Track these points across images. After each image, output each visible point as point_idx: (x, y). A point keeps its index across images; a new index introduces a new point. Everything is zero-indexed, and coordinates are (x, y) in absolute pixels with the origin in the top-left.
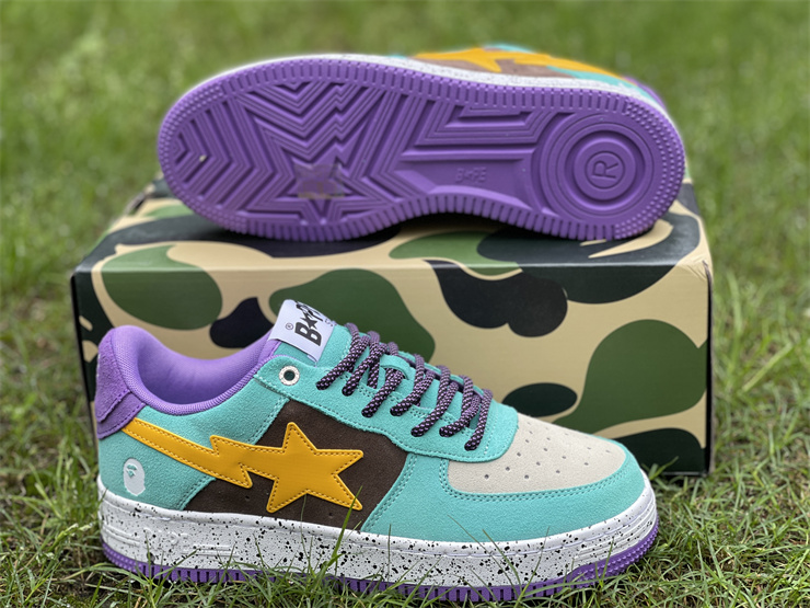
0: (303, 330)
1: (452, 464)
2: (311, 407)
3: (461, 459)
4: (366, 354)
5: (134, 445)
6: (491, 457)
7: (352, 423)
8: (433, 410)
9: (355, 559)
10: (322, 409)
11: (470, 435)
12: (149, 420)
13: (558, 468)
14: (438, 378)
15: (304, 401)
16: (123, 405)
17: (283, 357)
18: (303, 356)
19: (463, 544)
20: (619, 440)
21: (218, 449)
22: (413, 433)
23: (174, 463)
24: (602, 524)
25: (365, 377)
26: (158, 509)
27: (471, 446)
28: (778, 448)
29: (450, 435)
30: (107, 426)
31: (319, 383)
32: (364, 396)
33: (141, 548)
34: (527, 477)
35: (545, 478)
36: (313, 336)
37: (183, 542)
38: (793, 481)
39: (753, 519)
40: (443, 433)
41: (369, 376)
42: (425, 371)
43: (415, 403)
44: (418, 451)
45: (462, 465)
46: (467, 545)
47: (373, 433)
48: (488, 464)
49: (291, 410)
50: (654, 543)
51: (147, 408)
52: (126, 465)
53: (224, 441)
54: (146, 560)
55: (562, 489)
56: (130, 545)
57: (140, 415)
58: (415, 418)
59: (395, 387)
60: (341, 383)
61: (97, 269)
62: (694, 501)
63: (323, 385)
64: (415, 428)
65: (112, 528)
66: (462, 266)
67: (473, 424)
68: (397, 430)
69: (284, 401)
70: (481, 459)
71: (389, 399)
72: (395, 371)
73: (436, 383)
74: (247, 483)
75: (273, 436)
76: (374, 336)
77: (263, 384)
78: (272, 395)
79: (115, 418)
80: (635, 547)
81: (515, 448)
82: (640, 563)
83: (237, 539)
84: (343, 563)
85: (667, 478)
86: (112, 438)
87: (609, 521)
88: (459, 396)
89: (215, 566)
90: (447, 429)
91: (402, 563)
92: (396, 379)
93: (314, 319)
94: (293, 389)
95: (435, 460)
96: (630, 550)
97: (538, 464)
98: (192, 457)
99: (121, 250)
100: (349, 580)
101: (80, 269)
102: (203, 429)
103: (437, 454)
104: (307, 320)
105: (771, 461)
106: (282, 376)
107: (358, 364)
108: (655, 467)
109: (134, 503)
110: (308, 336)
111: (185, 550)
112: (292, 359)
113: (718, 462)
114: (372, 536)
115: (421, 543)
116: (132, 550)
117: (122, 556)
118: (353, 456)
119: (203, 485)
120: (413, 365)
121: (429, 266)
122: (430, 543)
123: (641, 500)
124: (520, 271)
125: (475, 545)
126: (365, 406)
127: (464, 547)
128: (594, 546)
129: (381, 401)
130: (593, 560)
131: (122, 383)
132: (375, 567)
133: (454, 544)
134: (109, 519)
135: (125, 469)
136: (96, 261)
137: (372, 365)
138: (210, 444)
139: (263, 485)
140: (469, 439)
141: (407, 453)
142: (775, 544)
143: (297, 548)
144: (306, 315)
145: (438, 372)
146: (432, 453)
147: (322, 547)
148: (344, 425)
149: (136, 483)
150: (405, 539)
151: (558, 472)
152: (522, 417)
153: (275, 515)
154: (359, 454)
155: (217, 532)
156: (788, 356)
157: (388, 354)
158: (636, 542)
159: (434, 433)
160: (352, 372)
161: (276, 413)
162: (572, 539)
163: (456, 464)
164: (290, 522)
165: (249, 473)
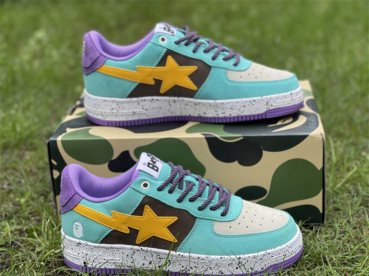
0: (150, 166)
1: (215, 222)
2: (155, 199)
3: (219, 220)
4: (178, 176)
5: (78, 216)
6: (232, 219)
7: (172, 205)
8: (207, 199)
9: (174, 264)
10: (160, 199)
11: (223, 209)
12: (84, 205)
13: (261, 223)
14: (208, 185)
15: (152, 196)
16: (73, 198)
17: (143, 178)
18: (151, 177)
19: (221, 257)
20: (286, 210)
21: (115, 217)
22: (199, 209)
23: (95, 224)
24: (280, 247)
25: (177, 186)
26: (88, 243)
27: (223, 214)
28: (353, 213)
29: (214, 210)
30: (66, 207)
31: (158, 188)
32: (177, 194)
33: (81, 260)
34: (247, 227)
35: (255, 228)
36: (155, 168)
37: (99, 257)
38: (359, 226)
39: (343, 243)
40: (211, 209)
41: (179, 185)
42: (203, 182)
43: (199, 196)
44: (201, 217)
45: (220, 223)
46: (223, 257)
47: (182, 209)
48: (231, 222)
49: (146, 200)
50: (302, 255)
51: (84, 200)
52: (74, 224)
53: (118, 214)
54: (83, 265)
55: (263, 232)
56: (76, 259)
57: (80, 203)
58: (199, 203)
59: (191, 190)
60: (168, 188)
61: (59, 139)
62: (318, 236)
63: (160, 189)
64: (200, 207)
65: (68, 251)
66: (217, 136)
67: (224, 205)
68: (191, 208)
69: (143, 196)
70: (228, 220)
71: (188, 195)
72: (190, 182)
73: (208, 187)
74: (127, 231)
75: (139, 211)
76: (181, 167)
77: (134, 189)
78: (138, 194)
79: (69, 204)
80: (294, 257)
81: (242, 215)
82: (296, 263)
83: (123, 256)
84: (169, 265)
85: (306, 226)
86: (68, 212)
87: (283, 246)
88: (217, 193)
89: (113, 267)
90: (213, 207)
91: (195, 265)
92: (191, 186)
93: (155, 161)
94: (146, 191)
95: (208, 220)
96: (292, 258)
97: (252, 221)
98: (104, 221)
99: (69, 130)
100: (171, 272)
101: (51, 139)
102: (108, 208)
103: (209, 218)
104: (152, 161)
105: (350, 218)
106: (142, 186)
107: (175, 180)
108: (300, 221)
109: (78, 241)
110: (153, 168)
111: (100, 261)
112: (146, 178)
113: (328, 219)
114: (182, 254)
115: (203, 256)
116: (77, 260)
117: (72, 263)
118: (173, 219)
119: (108, 233)
120: (197, 180)
121: (203, 136)
122: (207, 256)
123: (296, 236)
124: (242, 138)
125: (226, 257)
126: (178, 198)
127: (221, 258)
128: (277, 257)
129: (185, 196)
130: (277, 263)
131: (72, 189)
132: (183, 267)
133: (217, 257)
134: (67, 247)
135: (74, 226)
136: (58, 135)
137: (180, 180)
138: (111, 215)
139: (134, 232)
140: (222, 211)
141: (196, 218)
142: (353, 255)
143: (149, 259)
144: (152, 159)
145: (208, 182)
146: (207, 218)
147: (160, 258)
148: (169, 206)
149: (79, 232)
150: (196, 255)
151: (261, 225)
152: (244, 201)
153: (139, 245)
154: (176, 218)
155: (114, 252)
156: (355, 173)
157: (187, 175)
158: (294, 255)
159: (208, 209)
160: (172, 183)
161: (140, 202)
162: (267, 254)
163: (217, 222)
164: (146, 248)
165: (128, 227)
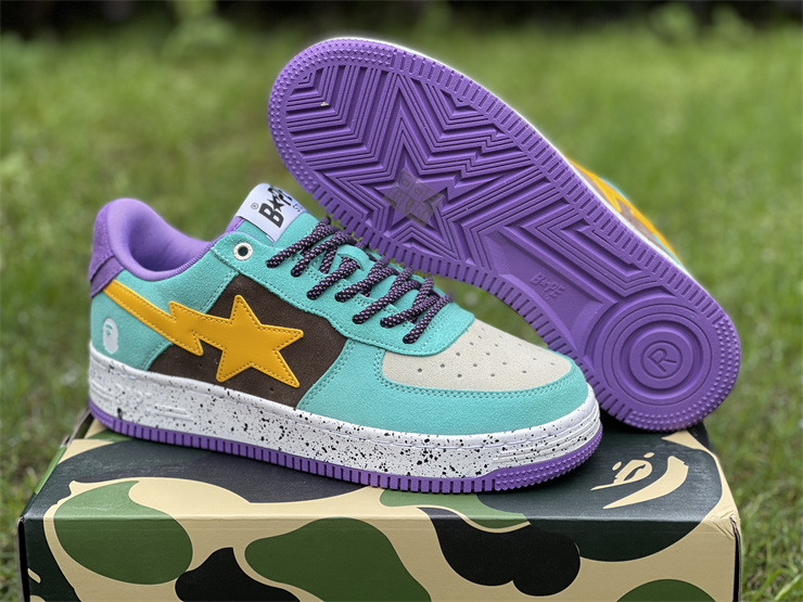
0: (267, 211)
1: (388, 354)
3: (397, 350)
5: (111, 306)
6: (428, 353)
7: (295, 303)
9: (291, 435)
10: (267, 286)
11: (410, 328)
12: (125, 283)
13: (494, 372)
15: (251, 276)
17: (241, 234)
18: (262, 236)
19: (386, 432)
21: (176, 314)
22: (353, 320)
23: (140, 326)
24: (526, 431)
25: (319, 262)
26: (128, 368)
27: (409, 340)
29: (390, 327)
30: (94, 285)
31: (268, 261)
32: (313, 277)
33: (113, 404)
34: (460, 376)
35: (478, 380)
36: (276, 218)
40: (383, 324)
41: (322, 261)
43: (362, 292)
44: (357, 338)
45: (397, 356)
47: (314, 315)
48: (423, 359)
49: (239, 284)
51: (125, 272)
52: (105, 324)
53: (181, 307)
54: (116, 415)
55: (491, 391)
56: (105, 399)
57: (118, 277)
58: (359, 304)
60: (291, 264)
63: (274, 263)
64: (356, 316)
68: (338, 314)
69: (234, 274)
70: (417, 353)
71: (337, 285)
72: (351, 260)
74: (199, 351)
75: (222, 307)
77: (216, 256)
78: (224, 268)
79: (99, 278)
80: (561, 459)
81: (456, 347)
83: (192, 404)
84: (281, 438)
86: (98, 297)
87: (534, 429)
88: (414, 293)
89: (173, 427)
90: (388, 320)
91: (331, 443)
92: (350, 268)
94: (241, 263)
95: (372, 348)
97: (475, 365)
98: (155, 320)
100: (285, 455)
102: (166, 294)
103: (374, 343)
106: (236, 251)
109: (109, 360)
110: (270, 218)
111: (148, 409)
112: (248, 237)
114: (306, 414)
115: (348, 426)
116: (106, 404)
118: (293, 334)
119: (162, 348)
120: (373, 259)
122: (357, 427)
125: (397, 434)
126: (311, 289)
128: (515, 451)
129: (327, 286)
130: (514, 464)
131: (108, 247)
132: (308, 445)
135: (105, 328)
137: (328, 251)
138: (169, 311)
139: (213, 354)
140: (408, 332)
141: (346, 338)
143: (243, 418)
144: (275, 198)
146: (370, 342)
147: (264, 420)
148: (288, 304)
150: (335, 421)
151: (493, 375)
152: (478, 323)
153: (224, 385)
154: (300, 333)
155: (176, 395)
157: (353, 245)
159: (375, 323)
160: (307, 251)
161: (225, 285)
162: (493, 440)
163: (391, 355)
164: (237, 393)
165: (201, 341)
